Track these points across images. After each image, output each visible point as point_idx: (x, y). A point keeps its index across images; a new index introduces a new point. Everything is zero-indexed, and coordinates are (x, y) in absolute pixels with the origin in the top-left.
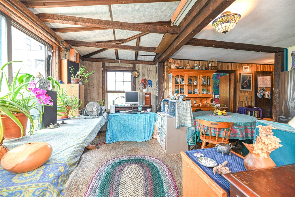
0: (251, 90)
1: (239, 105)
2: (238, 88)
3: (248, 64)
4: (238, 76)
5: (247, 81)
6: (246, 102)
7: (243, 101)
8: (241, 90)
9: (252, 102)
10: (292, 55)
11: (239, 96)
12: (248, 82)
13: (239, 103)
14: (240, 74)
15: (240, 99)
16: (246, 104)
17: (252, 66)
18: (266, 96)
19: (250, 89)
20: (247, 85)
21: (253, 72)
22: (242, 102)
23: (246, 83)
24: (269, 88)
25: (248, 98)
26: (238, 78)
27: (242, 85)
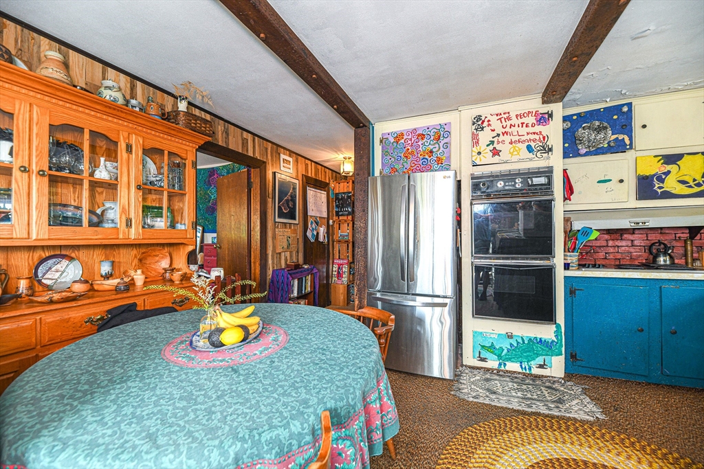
0: (297, 222)
1: (273, 263)
2: (270, 214)
3: (291, 153)
4: (269, 180)
5: (290, 198)
6: (288, 254)
7: (282, 250)
8: (277, 220)
9: (298, 252)
10: (381, 141)
11: (274, 238)
12: (291, 200)
13: (273, 259)
14: (274, 174)
15: (274, 247)
16: (288, 258)
17: (297, 161)
18: (321, 239)
19: (295, 219)
20: (289, 207)
21: (300, 178)
22: (280, 253)
23: (287, 201)
24: (324, 218)
25: (290, 242)
26: (271, 184)
27: (279, 207)
